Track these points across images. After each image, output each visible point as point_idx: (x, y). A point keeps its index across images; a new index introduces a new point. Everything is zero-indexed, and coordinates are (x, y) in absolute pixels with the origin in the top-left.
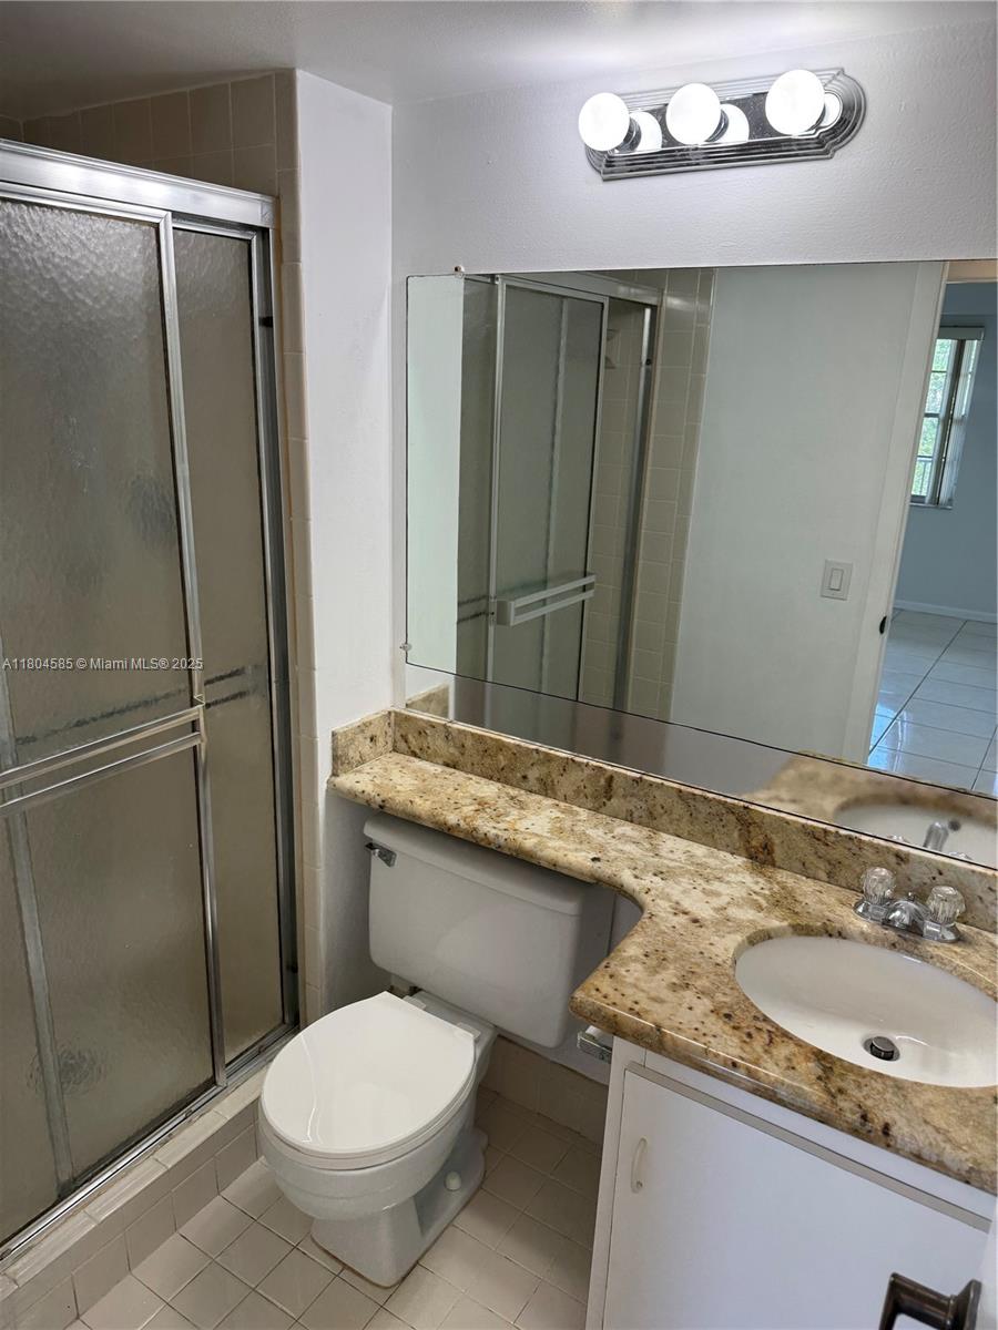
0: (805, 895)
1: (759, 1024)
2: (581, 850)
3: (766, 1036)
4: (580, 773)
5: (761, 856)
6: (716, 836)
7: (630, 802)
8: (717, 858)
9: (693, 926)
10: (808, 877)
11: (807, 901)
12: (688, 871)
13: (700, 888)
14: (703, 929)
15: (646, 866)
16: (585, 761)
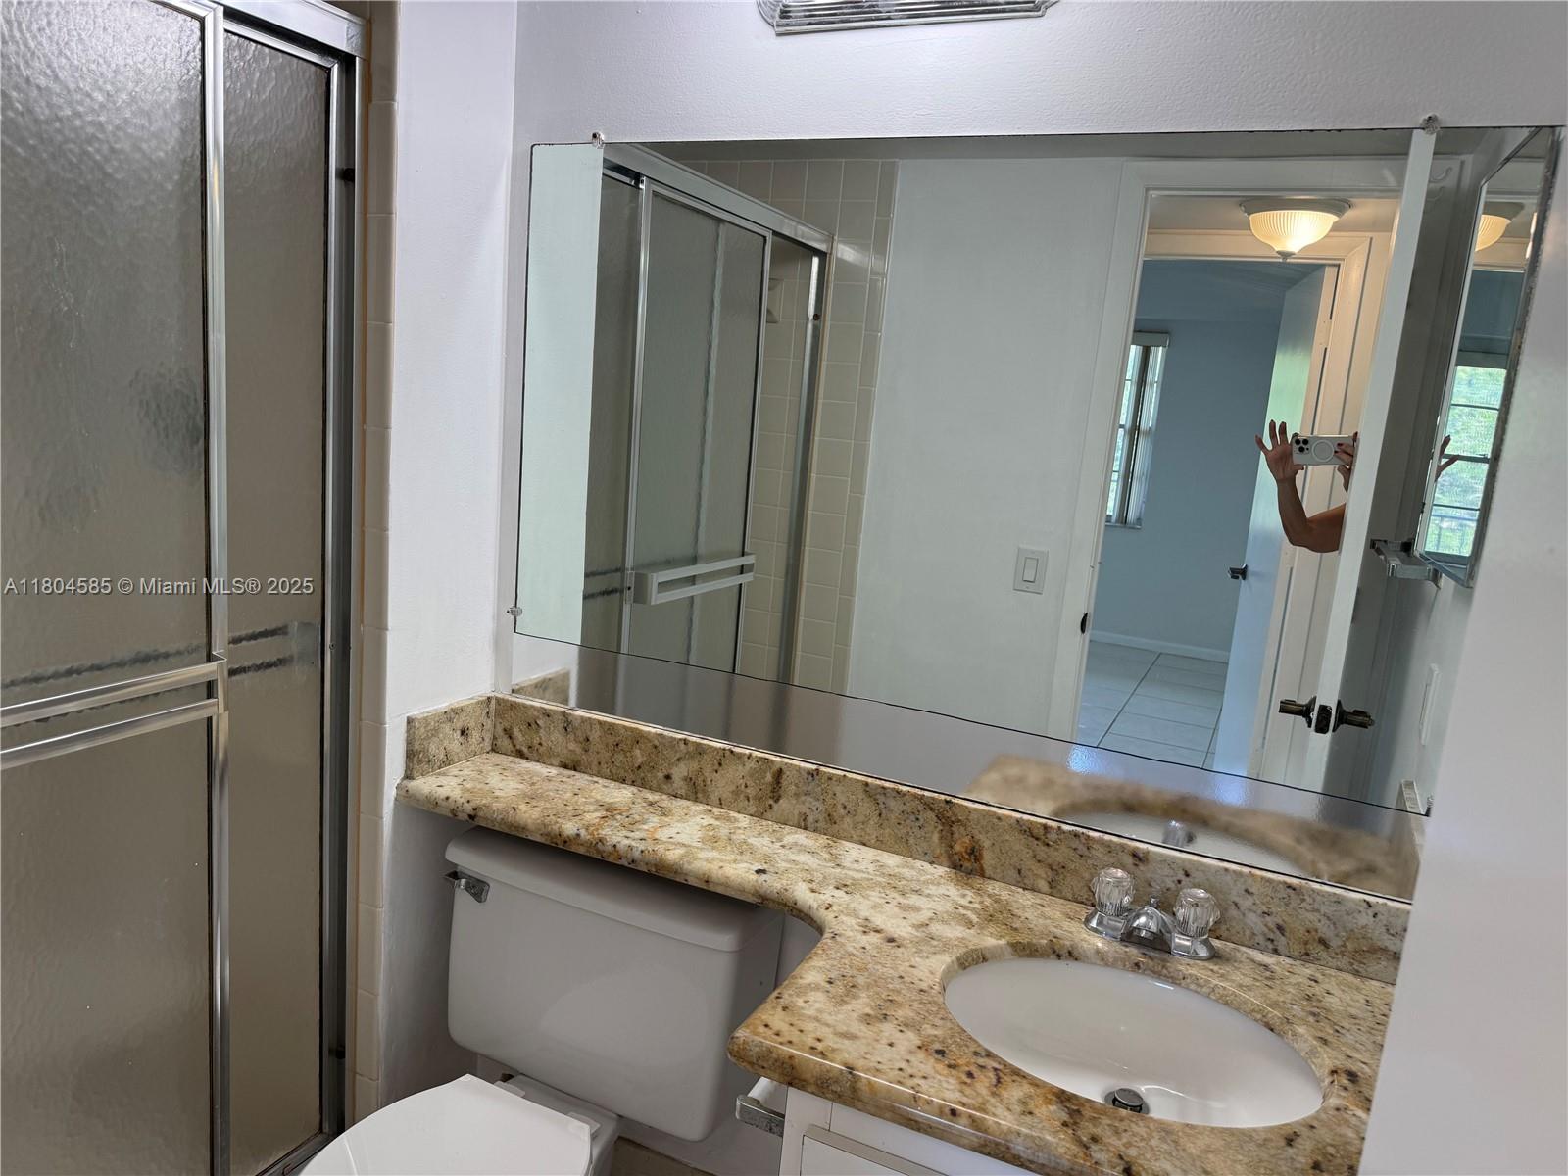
0: (1024, 907)
1: (981, 1061)
2: (742, 861)
3: (991, 1075)
4: (740, 768)
5: (967, 864)
6: (912, 841)
7: (803, 803)
8: (913, 868)
9: (887, 947)
10: (1024, 889)
11: (1027, 915)
12: (879, 884)
13: (894, 902)
14: (900, 949)
15: (825, 877)
16: (747, 751)
